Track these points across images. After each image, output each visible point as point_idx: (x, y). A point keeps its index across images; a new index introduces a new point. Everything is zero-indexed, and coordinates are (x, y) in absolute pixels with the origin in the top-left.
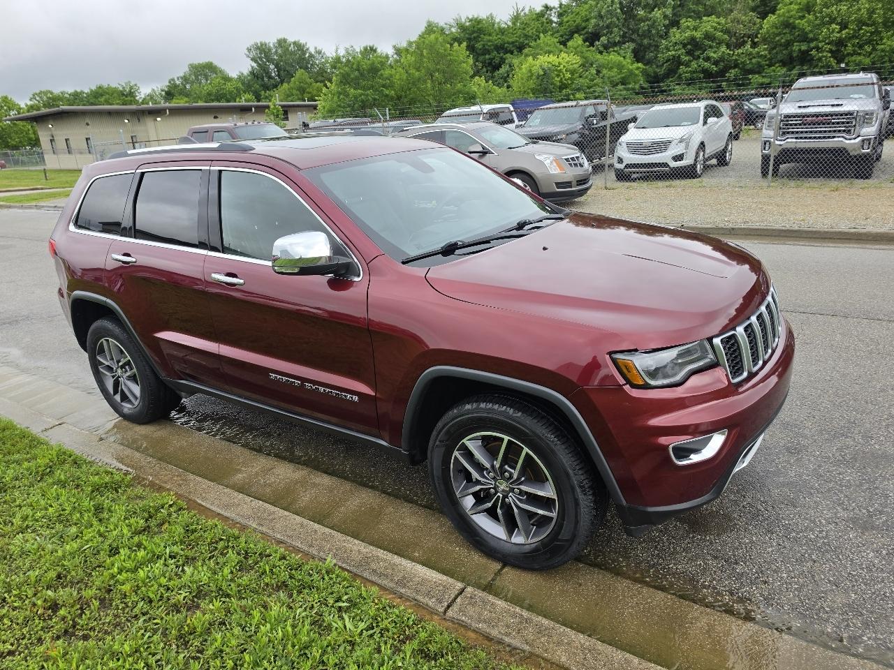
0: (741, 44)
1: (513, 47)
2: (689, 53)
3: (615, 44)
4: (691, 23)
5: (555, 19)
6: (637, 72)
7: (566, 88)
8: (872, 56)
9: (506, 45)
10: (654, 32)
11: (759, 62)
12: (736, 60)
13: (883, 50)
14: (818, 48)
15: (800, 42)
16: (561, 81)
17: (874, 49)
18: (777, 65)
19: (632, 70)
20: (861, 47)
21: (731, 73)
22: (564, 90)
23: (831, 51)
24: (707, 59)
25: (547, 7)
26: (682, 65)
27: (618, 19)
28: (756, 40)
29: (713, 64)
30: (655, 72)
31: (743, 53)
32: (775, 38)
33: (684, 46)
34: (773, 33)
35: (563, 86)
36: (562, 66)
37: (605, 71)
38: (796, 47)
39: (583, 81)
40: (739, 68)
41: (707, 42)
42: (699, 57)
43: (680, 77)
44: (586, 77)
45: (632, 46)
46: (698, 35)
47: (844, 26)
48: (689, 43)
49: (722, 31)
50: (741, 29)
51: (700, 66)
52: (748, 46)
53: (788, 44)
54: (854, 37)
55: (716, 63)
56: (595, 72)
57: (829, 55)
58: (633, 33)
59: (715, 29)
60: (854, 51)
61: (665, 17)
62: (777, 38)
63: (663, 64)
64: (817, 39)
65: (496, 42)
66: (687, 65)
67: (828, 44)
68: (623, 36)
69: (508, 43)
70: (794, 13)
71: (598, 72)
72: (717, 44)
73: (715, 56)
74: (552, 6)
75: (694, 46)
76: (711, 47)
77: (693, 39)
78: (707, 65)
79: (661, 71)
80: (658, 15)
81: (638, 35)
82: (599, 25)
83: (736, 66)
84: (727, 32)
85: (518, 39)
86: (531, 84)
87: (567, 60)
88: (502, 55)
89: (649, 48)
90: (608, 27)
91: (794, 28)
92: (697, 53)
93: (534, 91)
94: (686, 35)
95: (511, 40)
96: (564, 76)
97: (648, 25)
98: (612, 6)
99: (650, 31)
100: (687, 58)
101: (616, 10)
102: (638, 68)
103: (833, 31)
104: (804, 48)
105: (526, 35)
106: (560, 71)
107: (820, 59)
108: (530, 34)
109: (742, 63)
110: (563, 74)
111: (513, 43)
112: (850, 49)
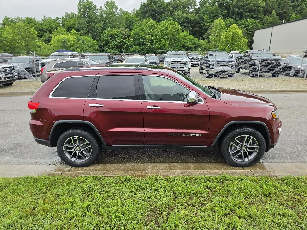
0: (126, 38)
1: (46, 30)
2: (110, 39)
3: (85, 34)
4: (110, 29)
5: (61, 22)
6: (96, 43)
7: (72, 47)
8: (160, 45)
9: (43, 29)
10: (98, 31)
11: (131, 44)
12: (125, 43)
13: (162, 44)
14: (146, 42)
15: (142, 39)
16: (70, 44)
17: (160, 43)
18: (136, 45)
19: (94, 43)
20: (157, 42)
21: (124, 46)
22: (72, 48)
23: (150, 43)
24: (117, 41)
25: (58, 18)
26: (109, 42)
27: (86, 25)
28: (129, 37)
29: (118, 43)
30: (100, 44)
31: (126, 41)
32: (134, 37)
33: (109, 37)
34: (134, 36)
35: (71, 46)
36: (70, 39)
37: (85, 42)
38: (141, 40)
39: (78, 45)
40: (126, 45)
41: (116, 36)
42: (114, 41)
43: (109, 46)
44: (79, 44)
45: (92, 35)
46: (113, 33)
47: (152, 36)
48: (110, 36)
49: (119, 33)
50: (125, 34)
51: (114, 43)
52: (128, 39)
53: (138, 40)
54: (155, 39)
55: (119, 43)
56: (82, 42)
57: (150, 44)
58: (91, 30)
59: (117, 32)
60: (156, 43)
61: (101, 27)
62: (135, 37)
63: (103, 42)
64: (146, 39)
65: (39, 28)
66: (111, 43)
67: (149, 40)
68: (88, 31)
69: (44, 29)
70: (138, 31)
71: (83, 42)
72: (119, 37)
73: (119, 41)
74: (60, 18)
75: (112, 37)
76: (117, 38)
77: (111, 35)
78: (117, 43)
79: (102, 44)
80: (99, 26)
81: (93, 31)
82: (79, 26)
83: (125, 44)
84: (121, 34)
85: (48, 28)
86: (60, 44)
87: (71, 37)
88: (42, 33)
89: (97, 36)
90: (82, 28)
91: (139, 35)
92: (113, 39)
93: (61, 47)
94: (109, 33)
95: (45, 28)
96: (71, 43)
97: (96, 28)
98: (83, 21)
99: (96, 30)
100: (110, 41)
101: (84, 22)
102: (96, 42)
103: (149, 37)
104: (143, 41)
105: (51, 27)
106: (70, 41)
107: (147, 45)
108: (53, 26)
109: (127, 43)
110: (71, 42)
111: (46, 29)
112: (154, 42)
